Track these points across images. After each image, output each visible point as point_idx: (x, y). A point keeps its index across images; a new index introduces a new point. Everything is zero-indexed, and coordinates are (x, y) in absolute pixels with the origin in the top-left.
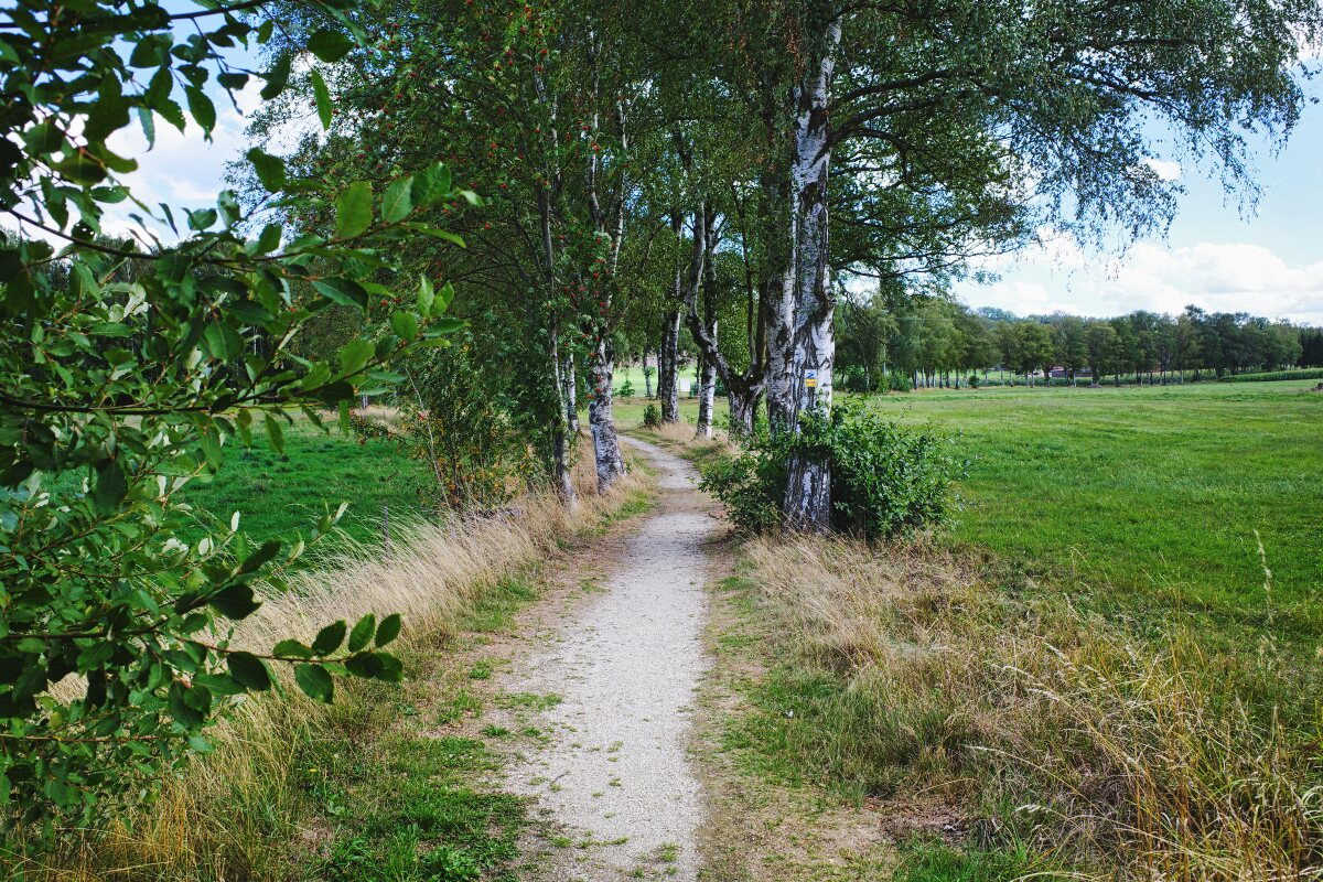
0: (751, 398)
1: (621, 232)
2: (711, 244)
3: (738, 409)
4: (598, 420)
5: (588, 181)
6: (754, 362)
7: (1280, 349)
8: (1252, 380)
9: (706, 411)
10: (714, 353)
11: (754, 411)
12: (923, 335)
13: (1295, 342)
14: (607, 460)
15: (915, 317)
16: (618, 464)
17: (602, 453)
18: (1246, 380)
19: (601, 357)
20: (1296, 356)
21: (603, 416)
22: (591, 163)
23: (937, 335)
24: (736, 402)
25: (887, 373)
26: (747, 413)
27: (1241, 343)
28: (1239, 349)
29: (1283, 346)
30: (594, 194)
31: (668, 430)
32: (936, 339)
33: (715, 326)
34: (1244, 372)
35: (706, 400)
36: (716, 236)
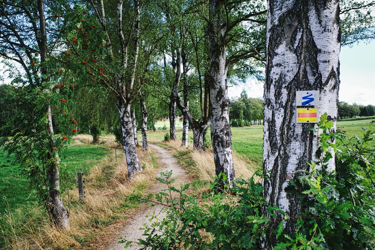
0: (202, 130)
1: (137, 53)
2: (185, 71)
3: (197, 136)
4: (127, 144)
5: (118, 25)
6: (203, 115)
7: (354, 111)
8: (347, 120)
9: (185, 136)
10: (186, 112)
11: (204, 136)
12: (254, 109)
13: (358, 109)
14: (131, 164)
15: (251, 104)
16: (137, 166)
17: (129, 161)
18: (346, 121)
19: (128, 113)
20: (359, 113)
21: (129, 142)
22: (120, 17)
23: (257, 109)
24: (196, 132)
25: (243, 121)
26: (201, 137)
27: (343, 110)
28: (343, 112)
29: (355, 111)
30: (121, 32)
31: (171, 143)
32: (257, 110)
33: (188, 103)
34: (344, 118)
35: (185, 131)
36: (187, 68)
